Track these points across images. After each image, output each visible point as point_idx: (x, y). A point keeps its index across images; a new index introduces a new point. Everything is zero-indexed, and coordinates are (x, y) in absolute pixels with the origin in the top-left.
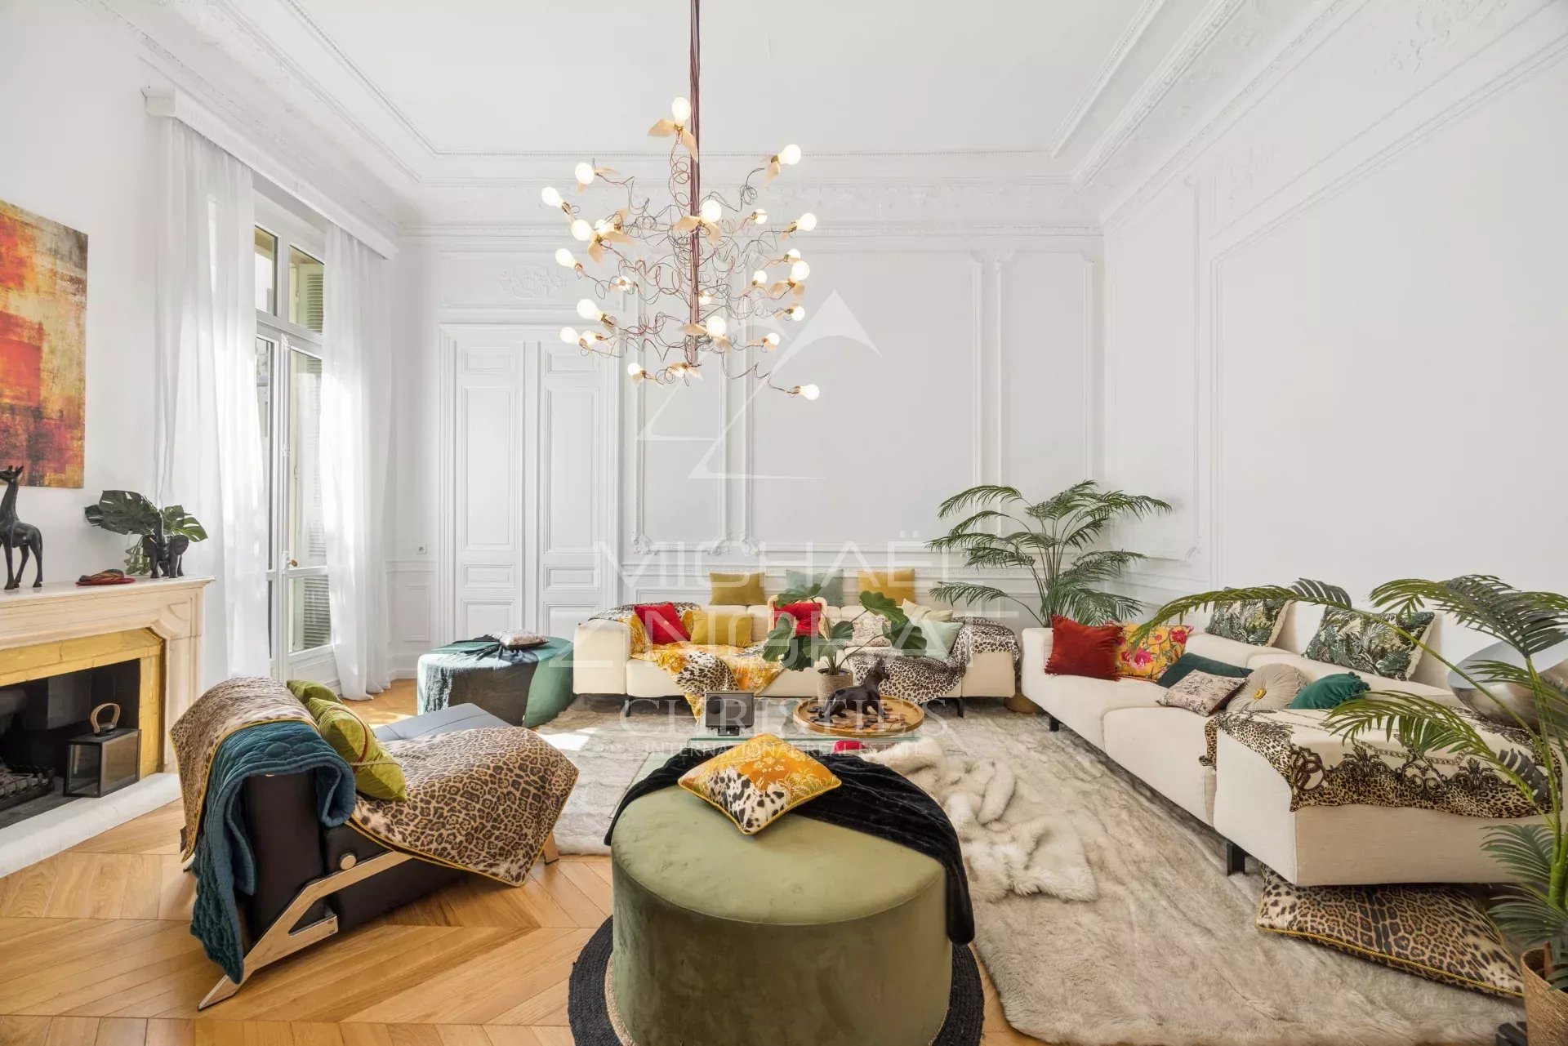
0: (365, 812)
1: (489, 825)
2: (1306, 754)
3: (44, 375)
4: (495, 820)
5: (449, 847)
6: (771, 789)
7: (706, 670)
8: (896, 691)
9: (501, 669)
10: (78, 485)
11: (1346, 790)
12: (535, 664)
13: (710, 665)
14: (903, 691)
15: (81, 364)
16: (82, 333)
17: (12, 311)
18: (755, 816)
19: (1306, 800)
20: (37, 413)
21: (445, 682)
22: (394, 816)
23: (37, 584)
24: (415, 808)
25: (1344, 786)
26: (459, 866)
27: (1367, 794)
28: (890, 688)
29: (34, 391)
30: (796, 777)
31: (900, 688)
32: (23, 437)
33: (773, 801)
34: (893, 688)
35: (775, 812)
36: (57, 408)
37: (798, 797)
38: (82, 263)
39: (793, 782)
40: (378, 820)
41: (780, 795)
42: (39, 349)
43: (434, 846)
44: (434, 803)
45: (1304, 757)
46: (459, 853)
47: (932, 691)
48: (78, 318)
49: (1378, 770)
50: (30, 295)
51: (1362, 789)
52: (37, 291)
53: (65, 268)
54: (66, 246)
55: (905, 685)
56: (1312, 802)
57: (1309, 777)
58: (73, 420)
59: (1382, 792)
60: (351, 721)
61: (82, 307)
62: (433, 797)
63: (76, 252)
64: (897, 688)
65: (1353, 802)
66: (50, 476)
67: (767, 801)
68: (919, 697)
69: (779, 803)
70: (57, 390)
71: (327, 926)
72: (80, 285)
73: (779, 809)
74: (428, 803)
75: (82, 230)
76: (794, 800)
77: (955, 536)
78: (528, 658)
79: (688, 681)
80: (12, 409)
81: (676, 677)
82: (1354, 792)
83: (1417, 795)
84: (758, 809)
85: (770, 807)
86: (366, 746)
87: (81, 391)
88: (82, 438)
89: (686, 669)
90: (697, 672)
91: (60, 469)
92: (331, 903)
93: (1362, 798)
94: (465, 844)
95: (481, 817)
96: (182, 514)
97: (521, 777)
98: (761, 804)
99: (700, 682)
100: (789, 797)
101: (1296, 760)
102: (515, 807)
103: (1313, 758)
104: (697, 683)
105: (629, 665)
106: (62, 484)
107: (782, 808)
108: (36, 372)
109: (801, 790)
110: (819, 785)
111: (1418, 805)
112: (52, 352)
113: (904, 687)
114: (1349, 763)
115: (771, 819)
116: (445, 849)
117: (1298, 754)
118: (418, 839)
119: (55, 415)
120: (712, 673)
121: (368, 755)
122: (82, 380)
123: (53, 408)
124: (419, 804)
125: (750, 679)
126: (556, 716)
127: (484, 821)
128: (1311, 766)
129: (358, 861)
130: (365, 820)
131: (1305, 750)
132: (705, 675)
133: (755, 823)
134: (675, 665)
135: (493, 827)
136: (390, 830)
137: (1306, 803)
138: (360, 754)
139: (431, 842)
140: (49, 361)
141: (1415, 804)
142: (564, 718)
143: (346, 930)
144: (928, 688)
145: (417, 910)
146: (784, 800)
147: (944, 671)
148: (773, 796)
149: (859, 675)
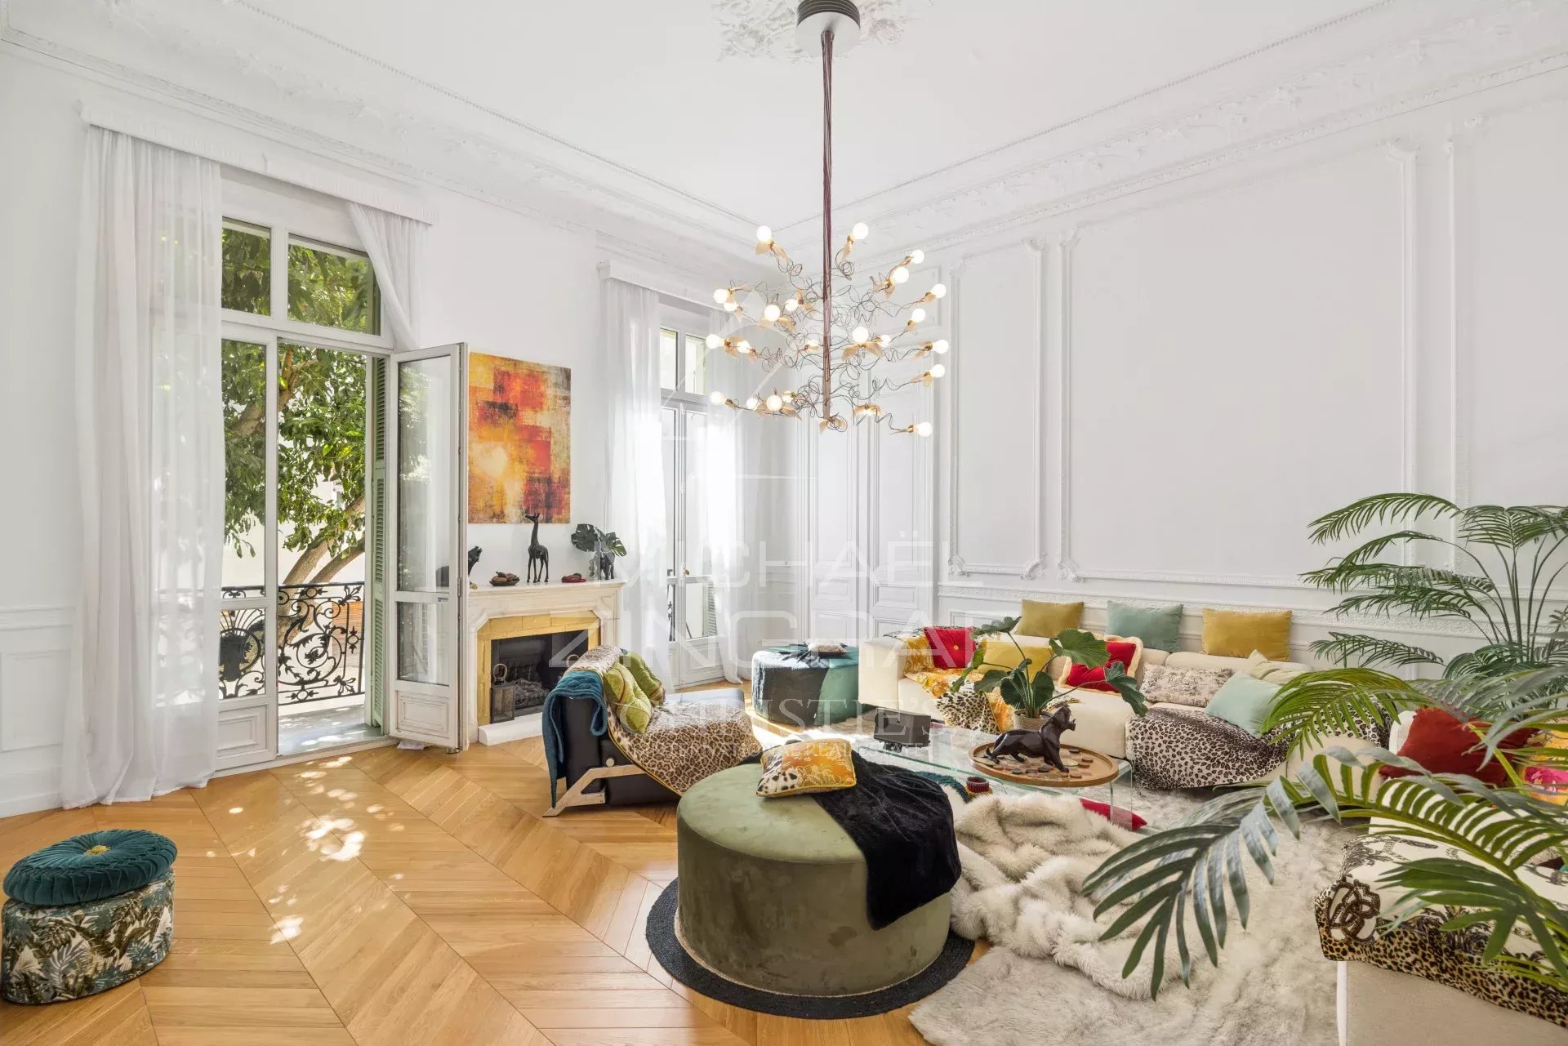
0: (620, 735)
1: (693, 767)
2: (1361, 891)
3: (552, 458)
4: (696, 765)
5: (665, 773)
6: (790, 770)
7: (965, 698)
8: (1183, 762)
9: (797, 670)
10: (567, 522)
11: (1419, 957)
12: (827, 669)
13: (969, 695)
14: (1190, 763)
15: (568, 448)
16: (568, 429)
17: (538, 424)
18: (767, 785)
19: (1358, 953)
20: (549, 481)
21: (761, 673)
22: (635, 742)
23: (546, 581)
24: (647, 741)
25: (1416, 951)
26: (671, 788)
27: (1456, 973)
28: (1174, 756)
29: (548, 468)
30: (814, 768)
31: (1188, 759)
32: (543, 496)
33: (786, 779)
34: (1178, 757)
35: (785, 788)
36: (557, 476)
37: (809, 783)
38: (568, 388)
39: (810, 772)
40: (625, 742)
41: (793, 777)
42: (549, 443)
43: (656, 769)
44: (658, 741)
45: (1357, 894)
46: (672, 779)
47: (1234, 772)
48: (566, 421)
49: (1480, 945)
50: (545, 412)
51: (1449, 964)
52: (548, 409)
53: (561, 393)
54: (561, 379)
55: (1195, 756)
56: (1363, 956)
57: (1362, 923)
58: (565, 483)
59: (1479, 978)
60: (618, 677)
61: (568, 413)
62: (658, 737)
63: (565, 381)
64: (1183, 759)
65: (1428, 976)
66: (555, 516)
67: (781, 778)
68: (1214, 776)
69: (790, 782)
70: (557, 466)
71: (598, 798)
72: (567, 399)
73: (789, 786)
74: (655, 740)
75: (567, 367)
76: (806, 785)
77: (1348, 568)
78: (823, 663)
79: (947, 707)
80: (539, 480)
81: (936, 701)
82: (1432, 964)
83: (1559, 1005)
84: (771, 781)
85: (781, 782)
86: (623, 694)
87: (568, 464)
88: (569, 493)
89: (946, 695)
90: (955, 700)
91: (559, 513)
92: (603, 784)
93: (1447, 976)
94: (675, 774)
95: (687, 761)
96: (615, 538)
97: (717, 740)
98: (776, 778)
99: (958, 710)
100: (801, 781)
101: (1347, 896)
102: (710, 760)
103: (1369, 899)
104: (954, 711)
105: (902, 684)
106: (560, 521)
107: (793, 787)
108: (548, 456)
109: (815, 780)
110: (832, 780)
111: (1558, 1020)
112: (555, 443)
113: (1192, 759)
114: (1428, 922)
115: (779, 791)
116: (662, 773)
117: (1350, 887)
118: (647, 761)
119: (556, 481)
120: (971, 704)
121: (624, 700)
122: (569, 458)
123: (556, 476)
124: (650, 740)
125: (1008, 715)
126: (844, 720)
127: (689, 763)
128: (1365, 908)
129: (615, 764)
130: (619, 740)
131: (1360, 885)
132: (963, 704)
133: (764, 789)
134: (937, 689)
135: (695, 770)
136: (631, 750)
137: (1356, 956)
138: (619, 697)
139: (654, 766)
140: (554, 449)
141: (1553, 1018)
142: (849, 723)
143: (610, 805)
144: (1227, 767)
145: (652, 811)
146: (795, 782)
147: (1254, 749)
148: (788, 776)
149: (1134, 733)
